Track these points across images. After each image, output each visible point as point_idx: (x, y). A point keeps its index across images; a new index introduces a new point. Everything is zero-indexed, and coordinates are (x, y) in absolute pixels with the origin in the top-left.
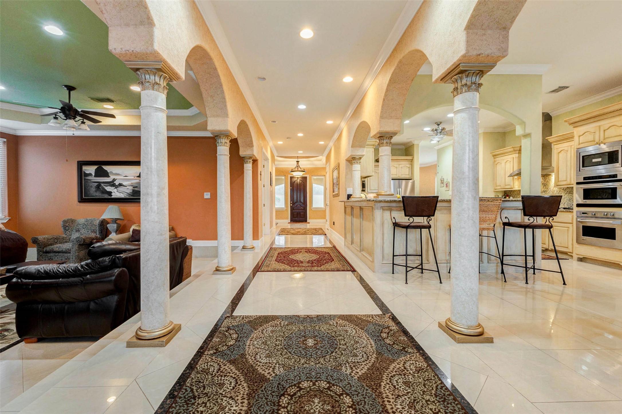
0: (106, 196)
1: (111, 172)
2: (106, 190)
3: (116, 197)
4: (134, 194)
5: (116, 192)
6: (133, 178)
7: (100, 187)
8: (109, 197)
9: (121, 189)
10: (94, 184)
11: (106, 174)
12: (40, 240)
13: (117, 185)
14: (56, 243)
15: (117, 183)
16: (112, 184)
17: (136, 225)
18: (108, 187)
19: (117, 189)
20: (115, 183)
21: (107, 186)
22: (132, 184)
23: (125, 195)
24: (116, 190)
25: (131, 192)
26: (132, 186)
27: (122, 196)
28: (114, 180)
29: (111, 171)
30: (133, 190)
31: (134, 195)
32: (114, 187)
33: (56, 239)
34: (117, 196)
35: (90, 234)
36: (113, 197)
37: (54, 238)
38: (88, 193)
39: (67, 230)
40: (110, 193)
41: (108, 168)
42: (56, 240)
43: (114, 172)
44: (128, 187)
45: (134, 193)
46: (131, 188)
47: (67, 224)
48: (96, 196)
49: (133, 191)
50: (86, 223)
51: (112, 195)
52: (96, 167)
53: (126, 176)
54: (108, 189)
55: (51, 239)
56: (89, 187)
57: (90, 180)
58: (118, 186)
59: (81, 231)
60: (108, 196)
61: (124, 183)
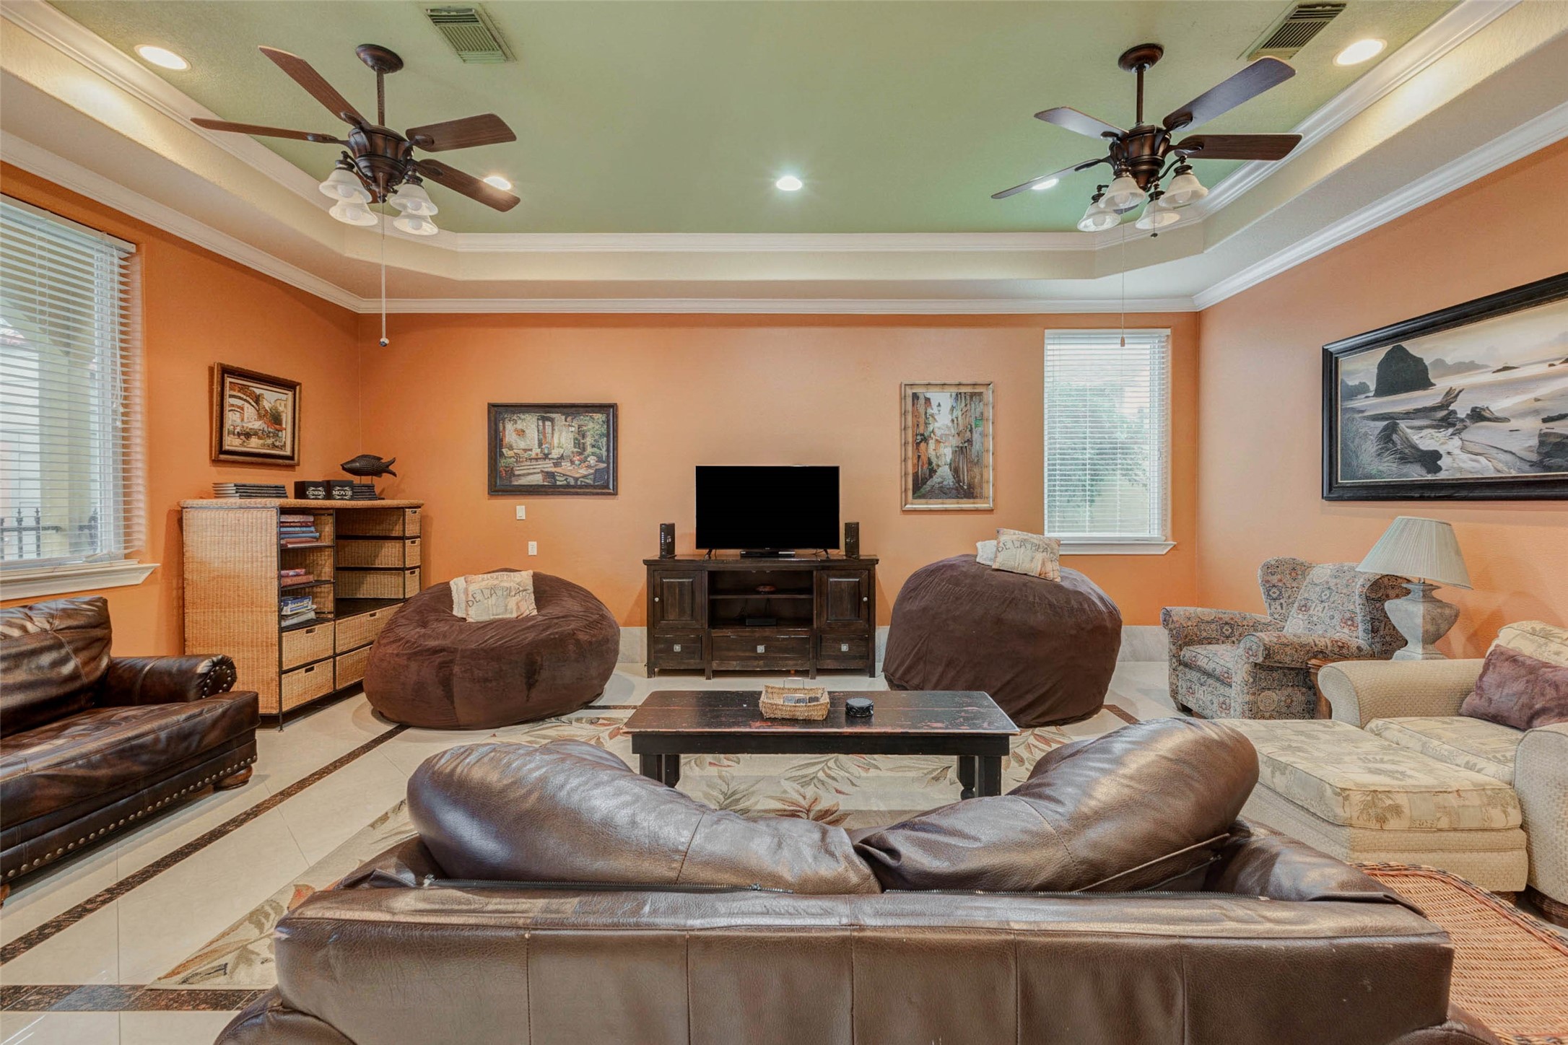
0: (1417, 473)
1: (1439, 363)
2: (1415, 447)
3: (1458, 476)
4: (1548, 455)
5: (1457, 452)
6: (1543, 369)
7: (1395, 437)
8: (1430, 477)
9: (1479, 434)
10: (1373, 424)
11: (1415, 376)
12: (1175, 619)
13: (1462, 420)
14: (1227, 637)
15: (1461, 408)
16: (1444, 418)
17: (1528, 625)
18: (1425, 432)
19: (1465, 435)
20: (1454, 412)
21: (1421, 428)
22: (1539, 404)
23: (1500, 466)
24: (1456, 441)
25: (1529, 449)
26: (1536, 412)
27: (1484, 468)
28: (1452, 396)
29: (1439, 357)
30: (1543, 437)
31: (1547, 462)
32: (1451, 430)
33: (1226, 623)
34: (1460, 470)
35: (1338, 628)
36: (1442, 475)
37: (1221, 619)
38: (1355, 463)
39: (1275, 599)
40: (1431, 460)
41: (1423, 348)
42: (1226, 627)
43: (1450, 360)
44: (1514, 424)
45: (1546, 449)
46: (1533, 425)
47: (1274, 579)
48: (1380, 474)
49: (1542, 443)
50: (1332, 582)
51: (1440, 469)
52: (1381, 353)
53: (1506, 369)
54: (1427, 440)
55: (1212, 622)
56: (1357, 441)
57: (1362, 412)
58: (1468, 422)
59: (1311, 612)
60: (1423, 472)
61: (1498, 405)
